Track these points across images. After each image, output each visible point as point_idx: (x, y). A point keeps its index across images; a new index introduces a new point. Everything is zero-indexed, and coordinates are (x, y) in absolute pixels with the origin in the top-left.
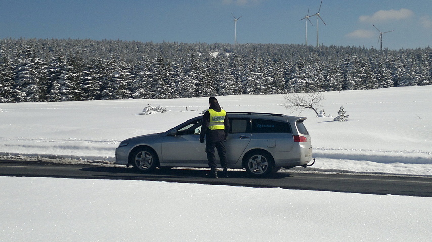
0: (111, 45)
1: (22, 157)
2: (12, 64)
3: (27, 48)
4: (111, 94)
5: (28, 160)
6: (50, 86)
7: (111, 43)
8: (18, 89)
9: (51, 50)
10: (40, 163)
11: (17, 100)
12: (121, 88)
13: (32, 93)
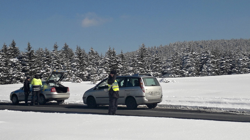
0: (236, 42)
1: (189, 108)
2: (181, 56)
3: (188, 46)
4: (237, 71)
5: (192, 110)
6: (202, 67)
7: (236, 41)
8: (184, 70)
9: (201, 47)
10: (199, 111)
11: (184, 76)
12: (243, 67)
13: (192, 71)
